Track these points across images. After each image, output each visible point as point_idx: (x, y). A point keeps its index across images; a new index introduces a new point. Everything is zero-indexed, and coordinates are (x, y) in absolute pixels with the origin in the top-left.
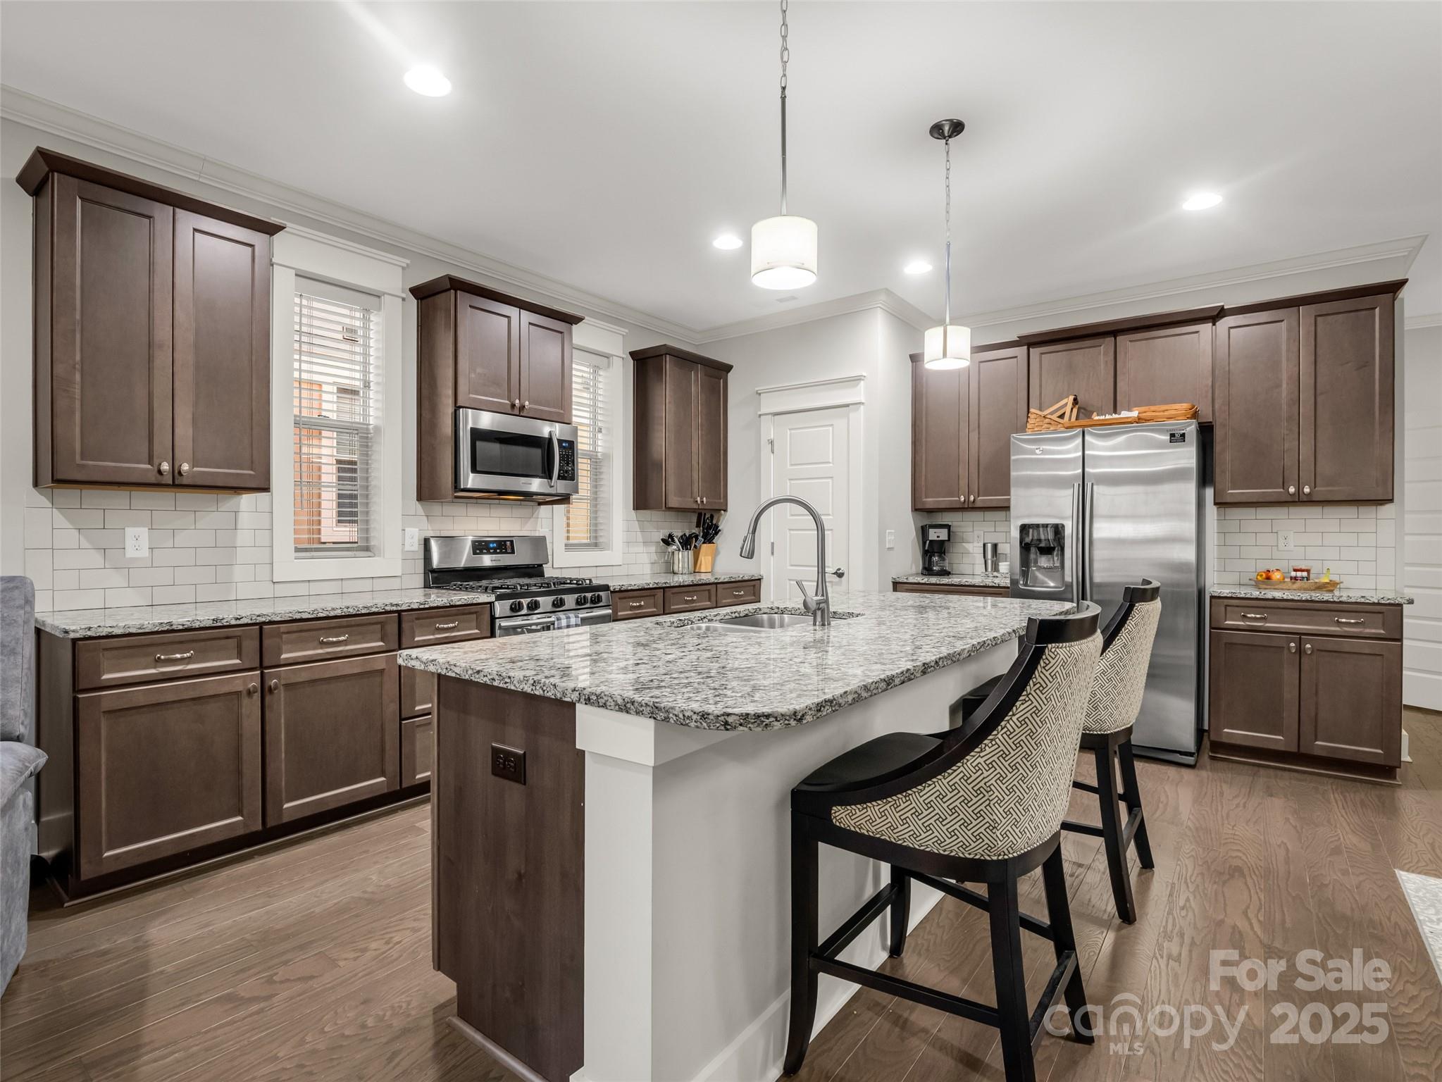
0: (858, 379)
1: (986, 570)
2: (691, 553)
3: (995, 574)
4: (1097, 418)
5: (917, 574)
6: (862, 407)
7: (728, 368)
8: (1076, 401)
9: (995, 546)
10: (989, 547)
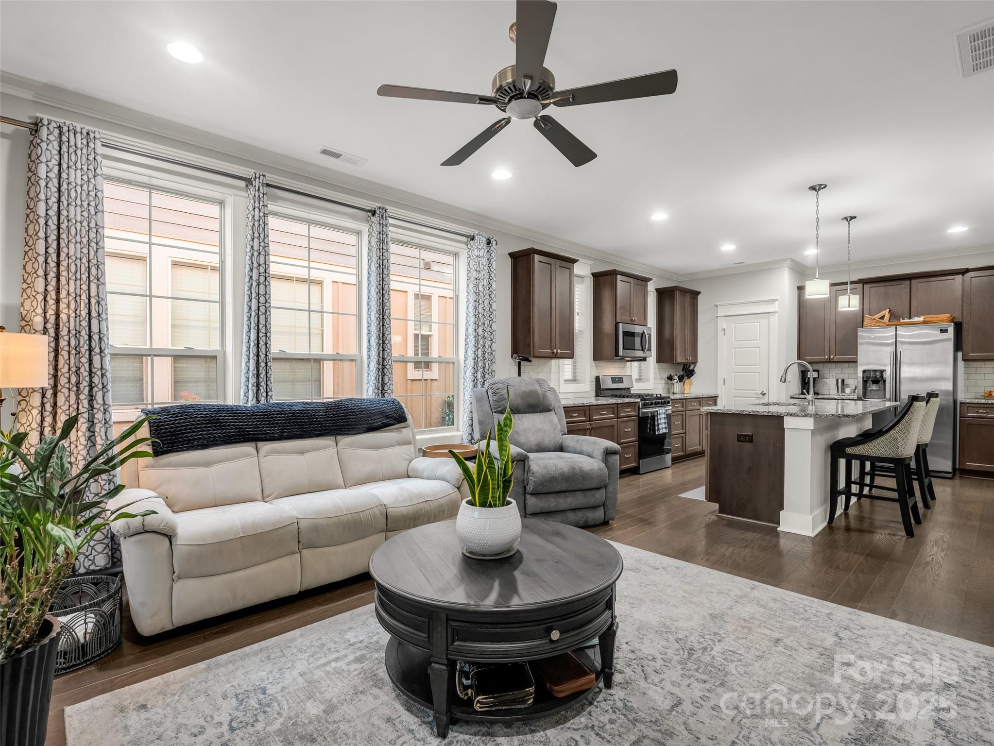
0: (775, 300)
1: (838, 392)
2: (682, 383)
3: (843, 394)
4: (903, 321)
5: (799, 395)
6: (776, 314)
7: (699, 293)
8: (890, 311)
9: (843, 381)
10: (840, 381)
